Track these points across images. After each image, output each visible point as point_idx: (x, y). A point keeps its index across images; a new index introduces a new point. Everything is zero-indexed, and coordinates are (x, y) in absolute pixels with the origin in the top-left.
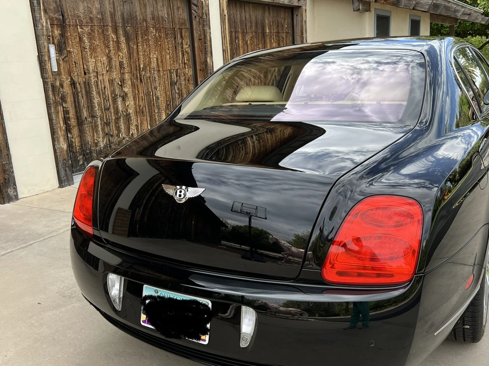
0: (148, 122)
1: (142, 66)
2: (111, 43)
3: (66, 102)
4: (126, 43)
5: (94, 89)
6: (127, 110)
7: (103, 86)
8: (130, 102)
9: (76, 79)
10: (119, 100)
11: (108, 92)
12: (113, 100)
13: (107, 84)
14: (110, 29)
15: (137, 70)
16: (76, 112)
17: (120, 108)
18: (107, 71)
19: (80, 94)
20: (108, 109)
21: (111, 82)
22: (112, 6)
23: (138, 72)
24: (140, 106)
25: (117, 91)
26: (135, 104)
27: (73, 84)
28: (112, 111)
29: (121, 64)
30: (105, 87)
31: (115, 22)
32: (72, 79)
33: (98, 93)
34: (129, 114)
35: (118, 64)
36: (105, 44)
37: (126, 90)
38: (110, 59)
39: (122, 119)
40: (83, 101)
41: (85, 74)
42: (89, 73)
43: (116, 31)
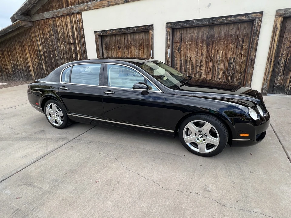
0: (211, 77)
1: (212, 55)
2: (199, 47)
3: (177, 66)
4: (207, 46)
5: (188, 63)
6: (201, 71)
7: (192, 62)
8: (203, 69)
9: (182, 59)
10: (198, 68)
11: (194, 64)
12: (195, 67)
13: (194, 61)
14: (200, 42)
15: (209, 57)
16: (180, 69)
17: (198, 70)
18: (195, 57)
19: (183, 64)
20: (193, 70)
21: (196, 61)
22: (203, 33)
23: (210, 57)
24: (207, 70)
25: (198, 64)
26: (205, 69)
27: (181, 60)
28: (194, 70)
29: (202, 54)
30: (193, 62)
31: (203, 39)
32: (181, 59)
33: (190, 64)
34: (202, 73)
35: (200, 54)
36: (196, 48)
37: (202, 64)
38: (197, 53)
39: (198, 74)
40: (183, 66)
41: (186, 58)
42: (187, 57)
43: (202, 42)
